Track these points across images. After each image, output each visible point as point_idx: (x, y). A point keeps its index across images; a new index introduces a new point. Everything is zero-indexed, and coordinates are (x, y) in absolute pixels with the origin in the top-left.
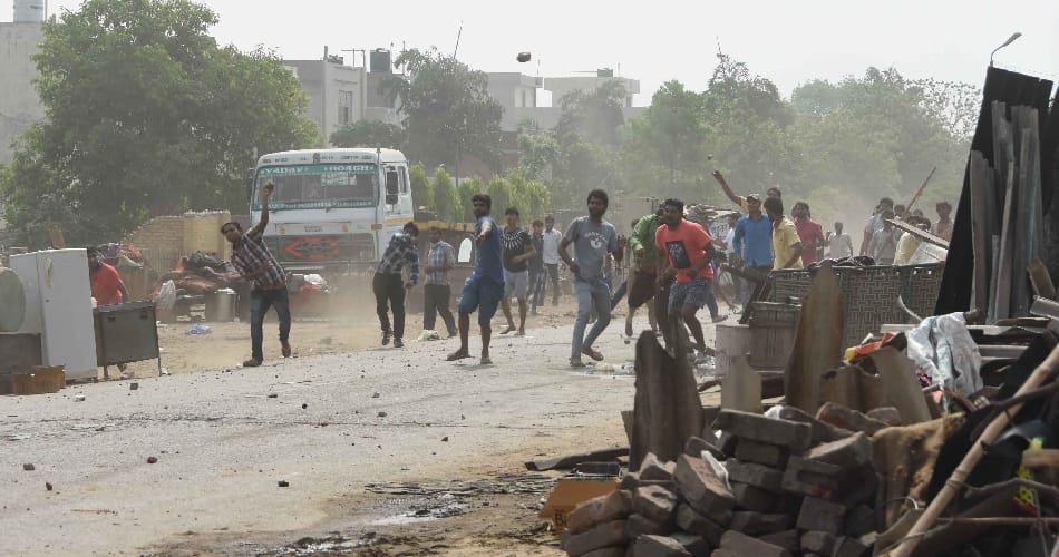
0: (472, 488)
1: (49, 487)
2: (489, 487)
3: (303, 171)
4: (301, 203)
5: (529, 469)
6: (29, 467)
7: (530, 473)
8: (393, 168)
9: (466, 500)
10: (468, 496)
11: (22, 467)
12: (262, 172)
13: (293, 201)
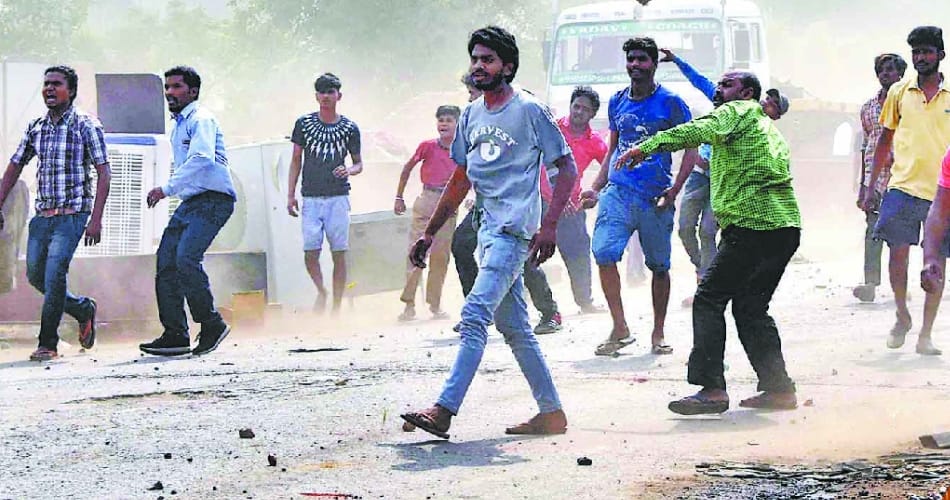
0: (845, 472)
1: (272, 461)
2: (868, 470)
3: (620, 30)
4: (617, 74)
5: (925, 446)
6: (246, 434)
7: (926, 451)
8: (742, 26)
9: (835, 487)
10: (840, 481)
11: (237, 435)
12: (564, 31)
13: (606, 71)
